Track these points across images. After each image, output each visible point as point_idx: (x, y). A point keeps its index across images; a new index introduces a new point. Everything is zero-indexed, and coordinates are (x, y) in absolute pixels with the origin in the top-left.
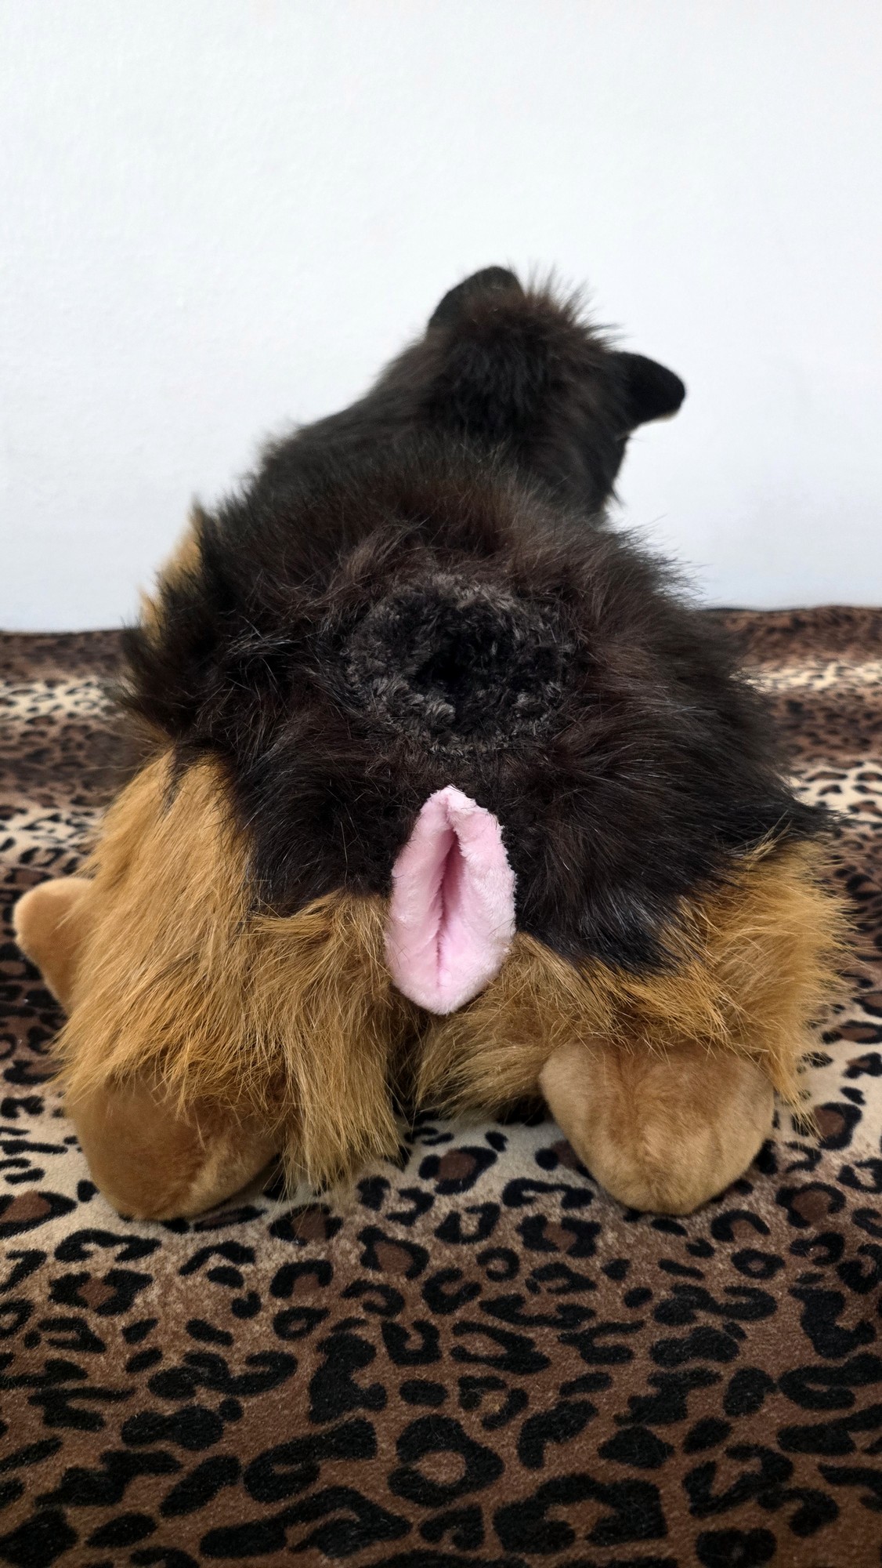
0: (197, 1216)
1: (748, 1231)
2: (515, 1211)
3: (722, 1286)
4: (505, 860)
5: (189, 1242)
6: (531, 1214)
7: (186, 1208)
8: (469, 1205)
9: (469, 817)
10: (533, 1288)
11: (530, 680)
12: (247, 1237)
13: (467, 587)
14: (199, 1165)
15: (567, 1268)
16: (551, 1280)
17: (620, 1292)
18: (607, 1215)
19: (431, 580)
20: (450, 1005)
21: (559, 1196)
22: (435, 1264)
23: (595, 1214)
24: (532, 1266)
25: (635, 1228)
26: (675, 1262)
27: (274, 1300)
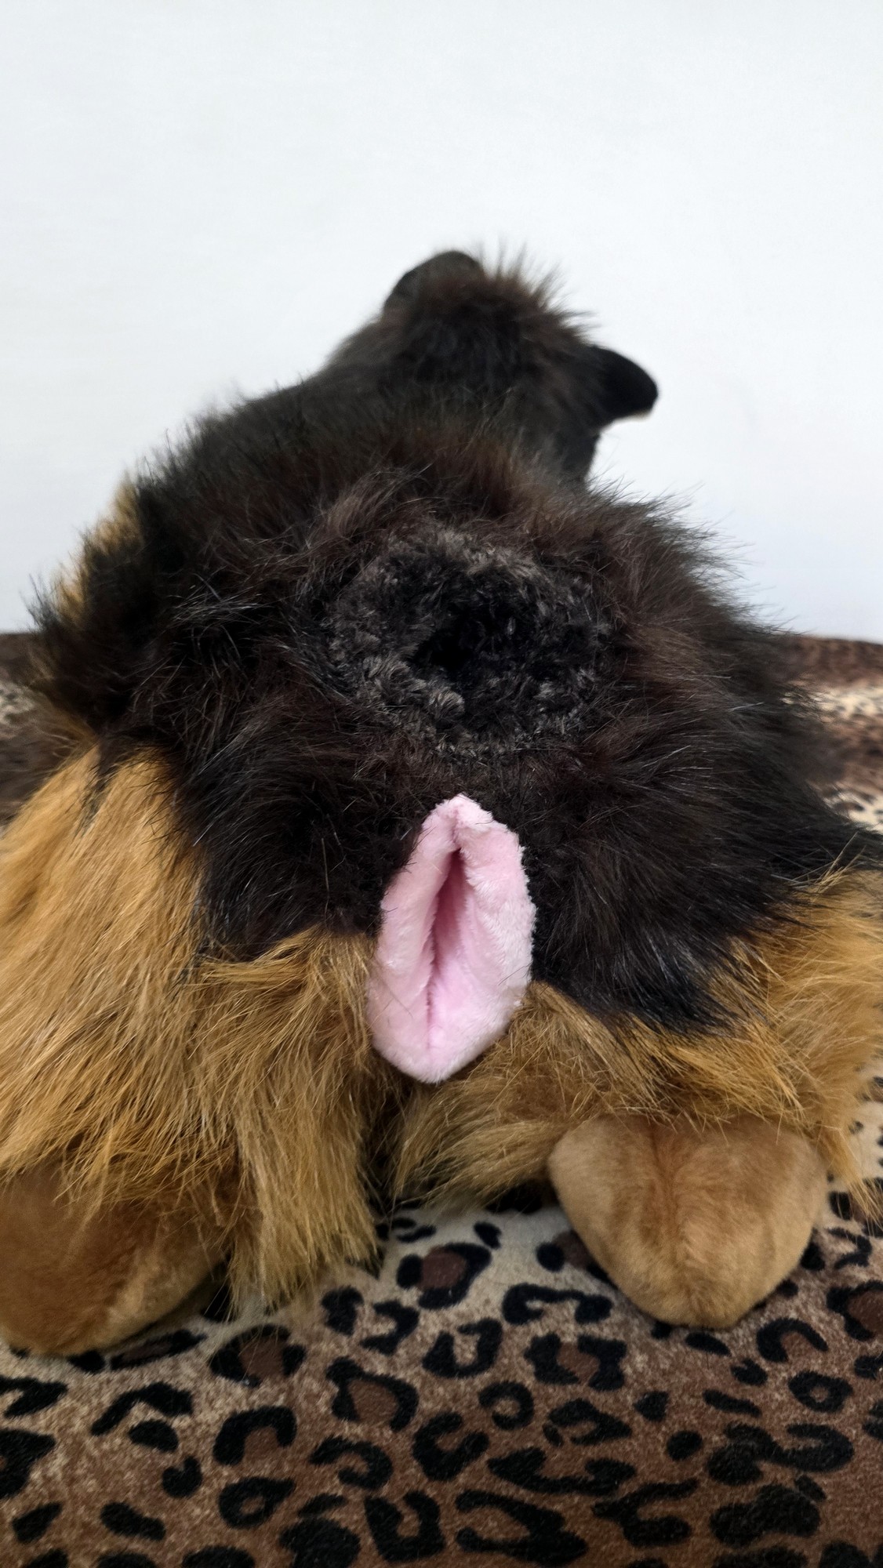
1: (802, 1346)
2: (520, 1329)
3: (784, 1424)
4: (525, 890)
5: (104, 1386)
6: (541, 1333)
7: (100, 1339)
8: (463, 1322)
9: (485, 834)
10: (554, 1438)
11: (554, 665)
12: (181, 1377)
13: (479, 550)
14: (120, 1285)
15: (592, 1406)
16: (575, 1425)
17: (661, 1438)
18: (631, 1330)
19: (436, 538)
20: (441, 1071)
21: (571, 1307)
22: (427, 1406)
23: (616, 1329)
24: (549, 1406)
25: (668, 1347)
26: (723, 1393)
27: (219, 1468)
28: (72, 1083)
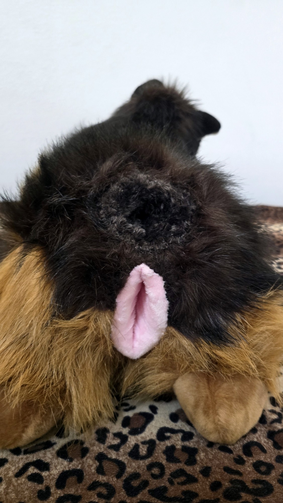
0: (25, 446)
1: (258, 451)
2: (162, 443)
3: (250, 479)
4: (165, 296)
5: (21, 460)
6: (169, 445)
8: (143, 440)
9: (151, 277)
10: (171, 483)
11: (177, 220)
12: (46, 457)
13: (152, 180)
15: (185, 471)
16: (179, 478)
17: (208, 483)
18: (200, 444)
19: (137, 176)
20: (137, 356)
21: (180, 435)
22: (129, 470)
23: (195, 444)
24: (170, 471)
25: (212, 451)
26: (230, 467)
27: (57, 491)
28: (10, 359)
